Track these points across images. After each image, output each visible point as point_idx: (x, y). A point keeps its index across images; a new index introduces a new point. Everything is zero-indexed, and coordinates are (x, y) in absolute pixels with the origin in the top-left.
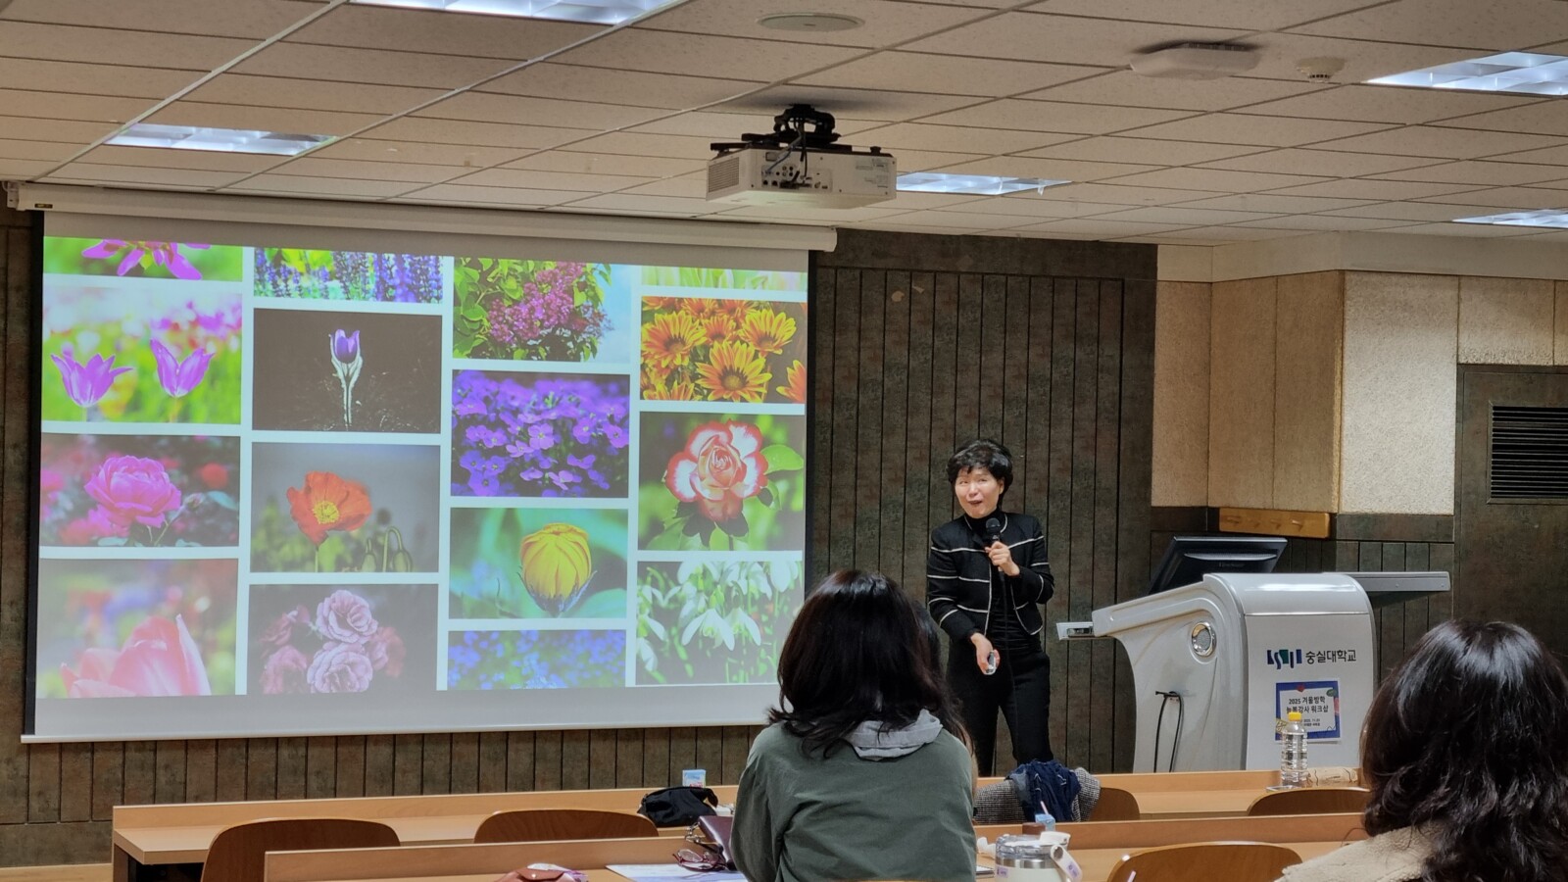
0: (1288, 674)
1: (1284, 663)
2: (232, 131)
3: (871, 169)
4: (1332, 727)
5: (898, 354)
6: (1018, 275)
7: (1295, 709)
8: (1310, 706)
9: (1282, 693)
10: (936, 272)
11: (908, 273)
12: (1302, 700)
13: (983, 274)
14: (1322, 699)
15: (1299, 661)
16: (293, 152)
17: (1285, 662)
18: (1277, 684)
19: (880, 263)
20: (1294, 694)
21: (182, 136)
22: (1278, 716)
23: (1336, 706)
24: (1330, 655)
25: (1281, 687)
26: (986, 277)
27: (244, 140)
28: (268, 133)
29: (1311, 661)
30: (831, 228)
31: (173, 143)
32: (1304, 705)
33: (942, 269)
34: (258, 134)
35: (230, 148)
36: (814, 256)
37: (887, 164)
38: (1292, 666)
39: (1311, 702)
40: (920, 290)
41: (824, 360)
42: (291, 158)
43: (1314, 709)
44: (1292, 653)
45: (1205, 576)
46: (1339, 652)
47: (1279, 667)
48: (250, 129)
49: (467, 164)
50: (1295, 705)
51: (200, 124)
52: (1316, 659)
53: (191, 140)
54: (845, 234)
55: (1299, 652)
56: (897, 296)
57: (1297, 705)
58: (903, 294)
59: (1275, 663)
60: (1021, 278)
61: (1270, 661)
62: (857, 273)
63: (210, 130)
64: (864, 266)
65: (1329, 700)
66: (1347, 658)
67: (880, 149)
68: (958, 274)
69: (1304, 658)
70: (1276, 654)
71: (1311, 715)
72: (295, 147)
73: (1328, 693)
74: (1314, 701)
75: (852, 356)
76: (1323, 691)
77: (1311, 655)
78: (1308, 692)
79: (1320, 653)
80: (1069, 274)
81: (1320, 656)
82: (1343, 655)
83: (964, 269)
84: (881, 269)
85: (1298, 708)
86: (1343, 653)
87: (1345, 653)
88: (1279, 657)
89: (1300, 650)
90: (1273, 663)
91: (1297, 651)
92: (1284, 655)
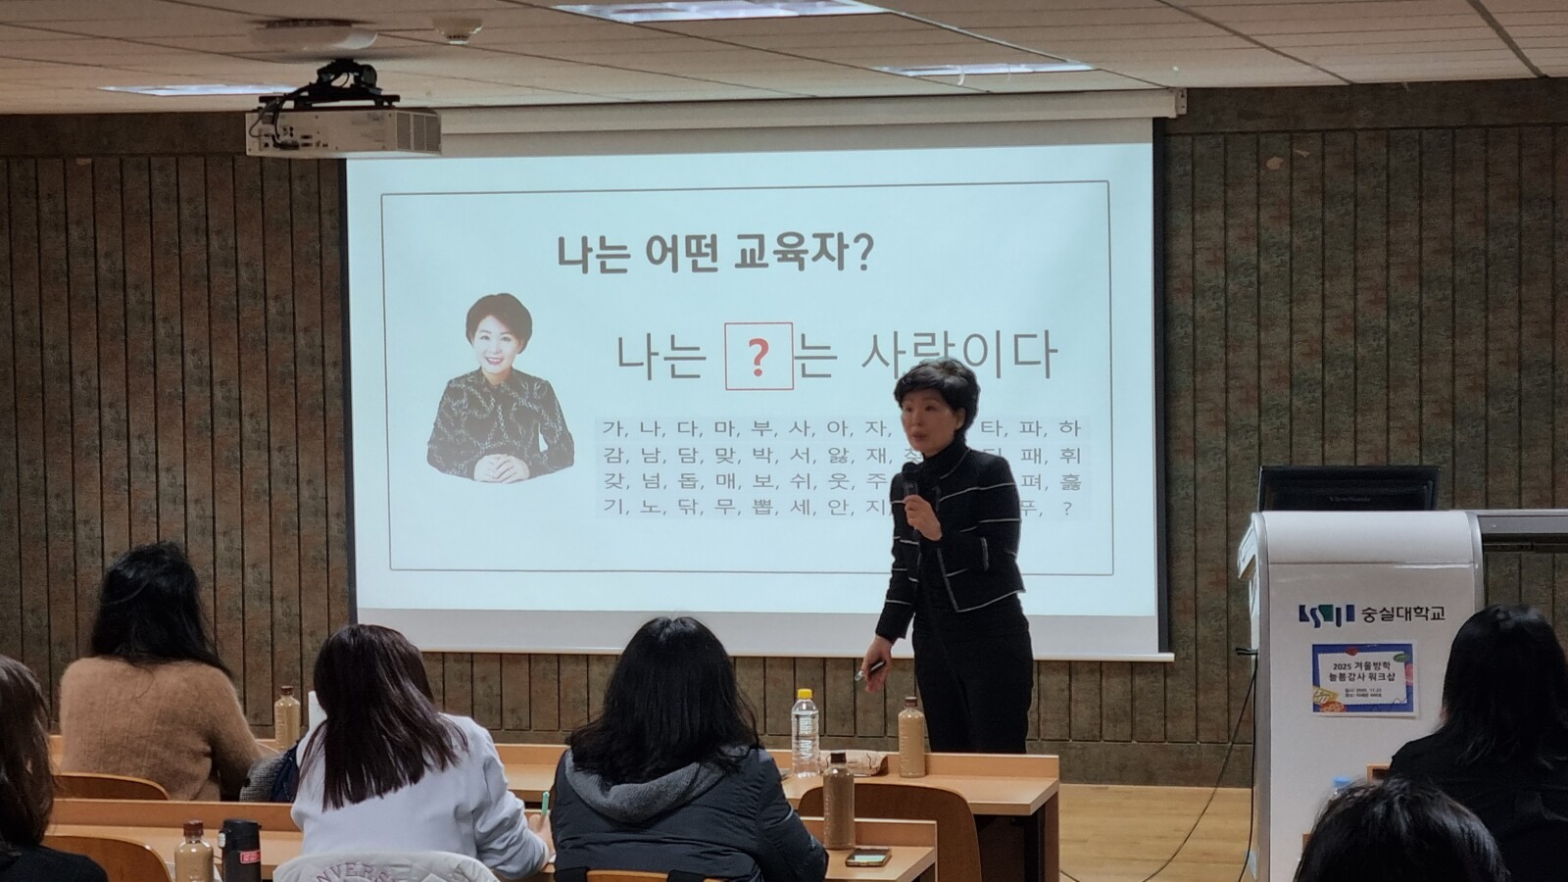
0: (1329, 633)
1: (1325, 620)
4: (1402, 698)
5: (1280, 232)
6: (1437, 128)
7: (1342, 677)
8: (1367, 673)
9: (1321, 656)
10: (1324, 132)
11: (1287, 135)
12: (1353, 665)
13: (1389, 130)
14: (1386, 665)
15: (1350, 617)
17: (1328, 618)
18: (1314, 646)
19: (1249, 126)
20: (1343, 658)
22: (1316, 682)
23: (1408, 674)
24: (1402, 612)
25: (1318, 649)
26: (1393, 133)
29: (1369, 619)
32: (1357, 671)
33: (1331, 126)
36: (1160, 124)
38: (1339, 624)
39: (1368, 667)
40: (1305, 154)
41: (1181, 244)
43: (1372, 677)
44: (1338, 610)
46: (1415, 609)
47: (1317, 625)
50: (1342, 671)
52: (1378, 617)
55: (1350, 609)
56: (1274, 163)
57: (1347, 672)
58: (1281, 160)
59: (1312, 622)
60: (1441, 131)
61: (1303, 618)
62: (1221, 139)
64: (1228, 130)
65: (1398, 668)
66: (1430, 615)
68: (1353, 131)
69: (1358, 615)
70: (1313, 611)
71: (1368, 684)
73: (1396, 658)
74: (1372, 668)
75: (1217, 235)
76: (1388, 656)
77: (1369, 611)
78: (1361, 657)
79: (1384, 609)
80: (1507, 121)
81: (1385, 613)
82: (1424, 613)
83: (1359, 126)
84: (1253, 133)
85: (1347, 675)
86: (1424, 611)
87: (1427, 610)
88: (1318, 613)
89: (1352, 606)
90: (1308, 620)
91: (1348, 606)
92: (1326, 611)
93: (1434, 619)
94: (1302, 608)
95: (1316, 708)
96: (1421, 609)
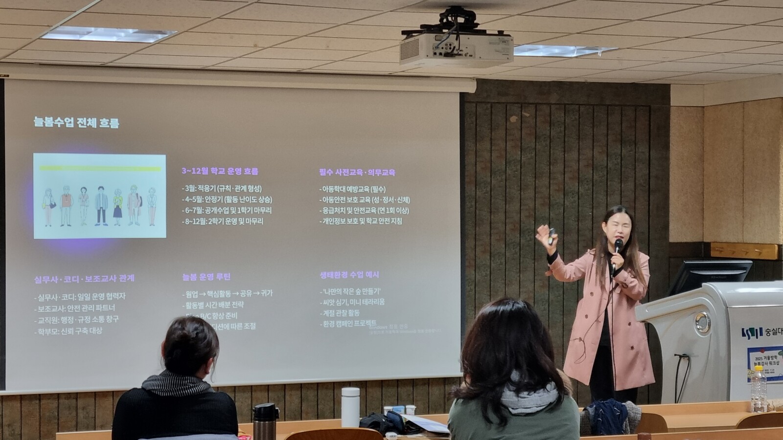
0: (755, 342)
1: (752, 336)
2: (116, 29)
3: (499, 44)
5: (515, 154)
6: (586, 105)
7: (759, 364)
8: (768, 361)
9: (751, 354)
10: (536, 104)
11: (520, 105)
12: (763, 358)
13: (565, 105)
14: (776, 357)
15: (761, 334)
16: (152, 41)
17: (753, 335)
18: (748, 349)
19: (503, 100)
20: (759, 354)
21: (86, 33)
22: (749, 368)
24: (780, 330)
25: (750, 350)
26: (567, 106)
27: (123, 34)
28: (137, 30)
29: (768, 334)
30: (473, 79)
31: (81, 37)
32: (765, 361)
33: (540, 102)
34: (131, 31)
35: (114, 39)
36: (463, 95)
37: (508, 41)
38: (757, 338)
39: (769, 359)
40: (528, 115)
41: (470, 159)
42: (150, 45)
43: (771, 363)
44: (757, 330)
45: (703, 284)
47: (749, 338)
48: (126, 28)
49: (255, 46)
50: (759, 361)
51: (97, 26)
52: (771, 333)
53: (91, 35)
54: (482, 83)
55: (761, 329)
56: (513, 119)
57: (761, 361)
58: (517, 118)
59: (747, 336)
60: (588, 107)
61: (744, 335)
62: (489, 106)
63: (103, 29)
64: (493, 101)
65: (780, 358)
67: (503, 31)
68: (550, 104)
69: (764, 333)
70: (747, 331)
71: (769, 367)
72: (153, 37)
73: (779, 354)
74: (771, 359)
75: (487, 155)
76: (776, 353)
77: (768, 330)
78: (767, 353)
79: (774, 329)
80: (617, 103)
81: (774, 331)
83: (553, 102)
84: (504, 103)
85: (761, 363)
88: (749, 332)
89: (762, 328)
90: (745, 336)
91: (760, 328)
95: (749, 380)
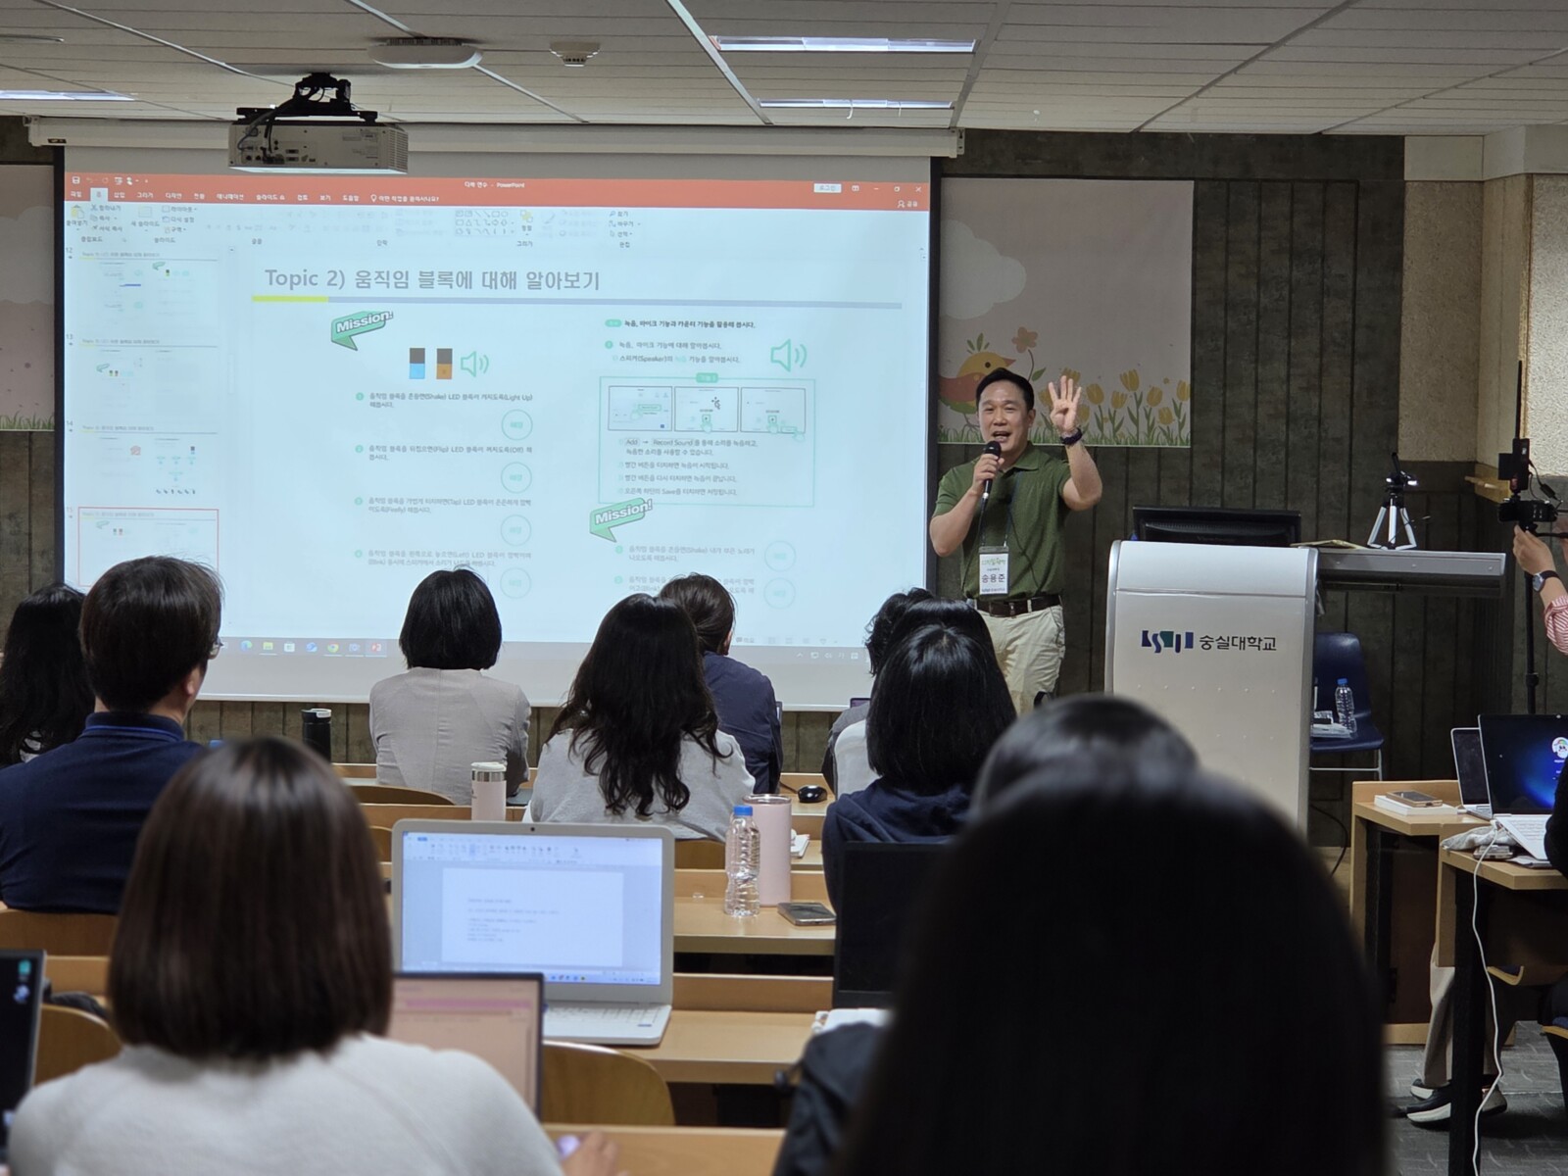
1: (1166, 646)
15: (1189, 645)
17: (1168, 644)
24: (1237, 641)
29: (1206, 647)
38: (1177, 651)
44: (1178, 637)
46: (1249, 639)
47: (1158, 650)
52: (1215, 645)
55: (1190, 636)
59: (1154, 647)
61: (1146, 643)
66: (1263, 646)
69: (1197, 642)
70: (1155, 637)
77: (1207, 639)
79: (1221, 638)
81: (1221, 641)
82: (1257, 643)
86: (1257, 640)
87: (1260, 640)
88: (1160, 639)
89: (1192, 634)
90: (1150, 645)
91: (1187, 634)
92: (1167, 636)
93: (1266, 649)
94: (1145, 633)
96: (1255, 639)
